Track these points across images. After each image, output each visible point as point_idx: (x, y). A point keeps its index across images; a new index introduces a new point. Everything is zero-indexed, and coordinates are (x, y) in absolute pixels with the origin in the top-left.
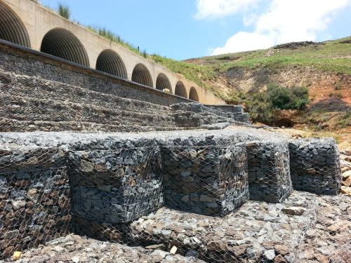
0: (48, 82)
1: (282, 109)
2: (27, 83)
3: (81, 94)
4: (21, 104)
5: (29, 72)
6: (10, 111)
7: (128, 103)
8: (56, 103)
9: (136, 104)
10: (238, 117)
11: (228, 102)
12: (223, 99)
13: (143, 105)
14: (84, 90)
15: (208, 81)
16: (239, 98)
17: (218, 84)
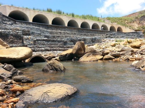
0: (68, 32)
2: (64, 33)
3: (75, 34)
4: (63, 37)
5: (65, 31)
6: (61, 38)
7: (88, 35)
8: (69, 36)
9: (91, 35)
10: (139, 36)
11: (136, 30)
12: (133, 30)
13: (93, 35)
14: (76, 33)
15: (129, 23)
16: (142, 29)
17: (134, 24)
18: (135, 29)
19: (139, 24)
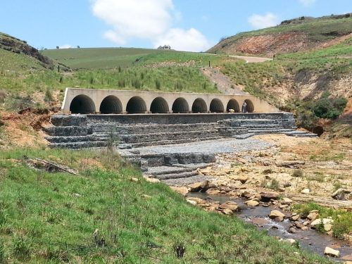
1: (321, 117)
7: (187, 127)
10: (286, 123)
11: (282, 109)
12: (277, 107)
14: (166, 125)
15: (271, 87)
16: (293, 105)
17: (280, 90)
18: (281, 106)
19: (291, 91)
